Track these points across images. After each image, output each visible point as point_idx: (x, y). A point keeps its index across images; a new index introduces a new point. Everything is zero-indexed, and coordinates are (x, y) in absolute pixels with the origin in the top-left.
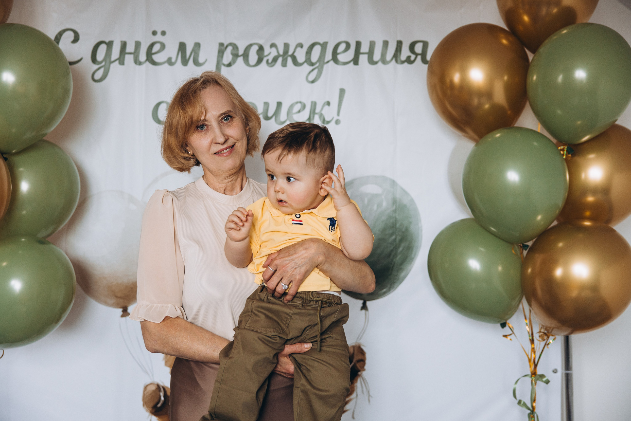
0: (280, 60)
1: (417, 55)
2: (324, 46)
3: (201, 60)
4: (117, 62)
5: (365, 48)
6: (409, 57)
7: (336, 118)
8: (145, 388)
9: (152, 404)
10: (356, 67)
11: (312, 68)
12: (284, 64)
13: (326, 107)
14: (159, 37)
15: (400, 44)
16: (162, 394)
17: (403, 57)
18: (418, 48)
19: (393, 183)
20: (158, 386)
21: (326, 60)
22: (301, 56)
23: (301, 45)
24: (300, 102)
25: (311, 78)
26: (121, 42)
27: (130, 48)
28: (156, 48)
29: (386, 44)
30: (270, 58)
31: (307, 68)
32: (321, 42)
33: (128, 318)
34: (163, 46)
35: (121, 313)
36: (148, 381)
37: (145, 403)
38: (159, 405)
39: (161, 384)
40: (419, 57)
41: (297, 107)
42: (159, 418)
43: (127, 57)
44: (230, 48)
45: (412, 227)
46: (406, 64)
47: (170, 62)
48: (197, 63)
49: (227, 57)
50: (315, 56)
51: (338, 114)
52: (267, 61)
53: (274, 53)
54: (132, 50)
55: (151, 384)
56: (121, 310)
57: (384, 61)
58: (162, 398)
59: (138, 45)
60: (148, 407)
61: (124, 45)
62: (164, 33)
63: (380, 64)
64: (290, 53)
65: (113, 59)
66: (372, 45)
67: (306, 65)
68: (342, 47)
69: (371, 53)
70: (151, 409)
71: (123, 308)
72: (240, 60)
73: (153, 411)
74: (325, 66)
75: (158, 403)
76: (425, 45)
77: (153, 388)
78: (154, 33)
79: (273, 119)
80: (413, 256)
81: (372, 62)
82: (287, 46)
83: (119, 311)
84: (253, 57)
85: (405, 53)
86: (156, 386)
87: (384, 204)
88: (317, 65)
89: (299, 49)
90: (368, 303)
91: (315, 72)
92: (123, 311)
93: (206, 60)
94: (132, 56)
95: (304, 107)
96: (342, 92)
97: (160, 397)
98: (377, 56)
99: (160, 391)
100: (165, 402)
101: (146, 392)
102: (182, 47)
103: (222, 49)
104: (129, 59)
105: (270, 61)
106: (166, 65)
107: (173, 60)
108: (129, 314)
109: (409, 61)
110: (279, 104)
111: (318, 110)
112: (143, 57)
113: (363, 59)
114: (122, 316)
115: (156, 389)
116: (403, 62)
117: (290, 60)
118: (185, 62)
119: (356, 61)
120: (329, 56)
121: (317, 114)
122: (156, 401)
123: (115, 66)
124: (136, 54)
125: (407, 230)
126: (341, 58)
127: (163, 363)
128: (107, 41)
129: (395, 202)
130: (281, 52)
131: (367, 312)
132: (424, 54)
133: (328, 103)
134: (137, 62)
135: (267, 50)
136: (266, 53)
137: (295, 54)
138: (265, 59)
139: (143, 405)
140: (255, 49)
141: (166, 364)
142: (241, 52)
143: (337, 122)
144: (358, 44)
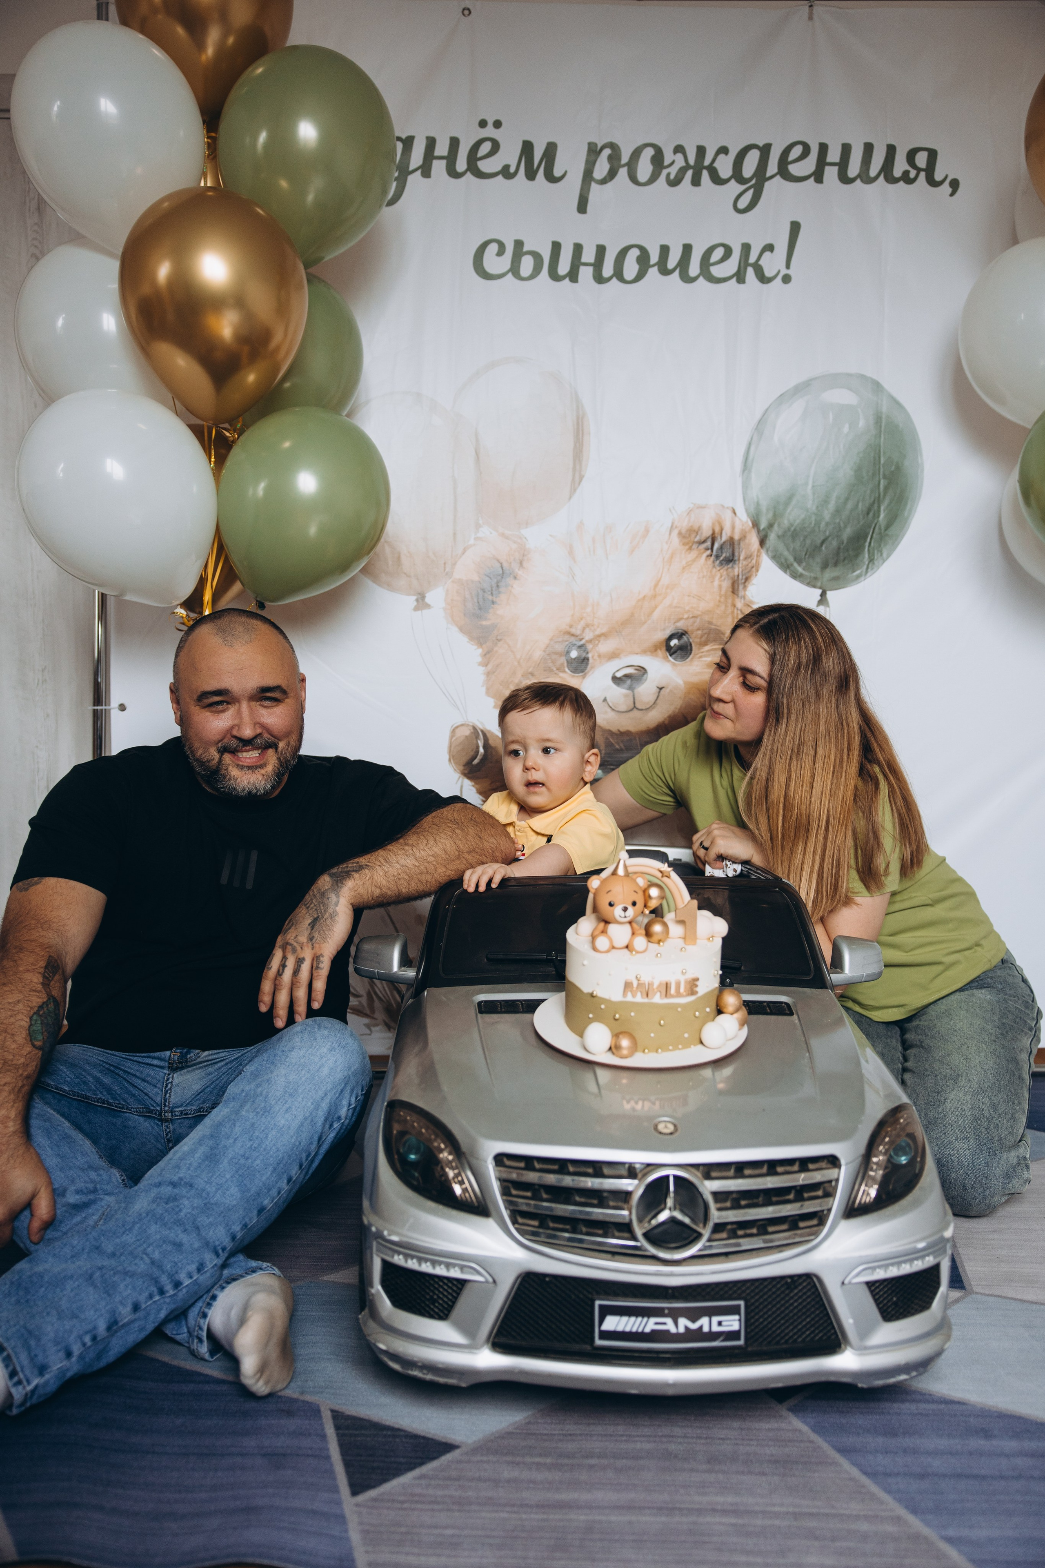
0: (690, 173)
1: (919, 170)
2: (766, 150)
3: (557, 173)
4: (419, 172)
5: (834, 155)
6: (906, 173)
7: (784, 271)
8: (453, 731)
9: (465, 759)
10: (819, 185)
11: (744, 187)
12: (696, 182)
13: (767, 254)
14: (490, 131)
15: (891, 150)
16: (481, 743)
17: (897, 172)
18: (921, 160)
19: (877, 387)
20: (474, 728)
21: (768, 174)
22: (725, 167)
23: (724, 150)
24: (723, 245)
25: (743, 203)
26: (428, 138)
27: (442, 149)
28: (486, 148)
29: (869, 148)
30: (673, 171)
31: (734, 188)
32: (761, 145)
33: (426, 612)
34: (496, 147)
35: (415, 603)
36: (459, 721)
37: (453, 757)
38: (476, 762)
39: (480, 726)
40: (923, 175)
41: (718, 253)
42: (475, 783)
43: (435, 163)
44: (607, 152)
45: (907, 463)
46: (902, 183)
47: (506, 173)
48: (551, 178)
49: (601, 168)
50: (749, 167)
51: (788, 267)
52: (668, 175)
53: (680, 161)
54: (445, 153)
55: (462, 725)
56: (415, 598)
57: (865, 177)
58: (481, 750)
59: (455, 143)
60: (456, 763)
61: (431, 143)
62: (498, 124)
63: (859, 181)
64: (707, 163)
65: (412, 167)
66: (846, 149)
67: (733, 181)
68: (797, 151)
69: (843, 164)
70: (462, 768)
71: (419, 594)
72: (623, 172)
73: (466, 772)
74: (767, 185)
75: (475, 758)
76: (933, 155)
77: (467, 732)
78: (483, 124)
79: (677, 273)
80: (906, 514)
81: (844, 178)
82: (701, 151)
83: (411, 600)
84: (644, 169)
85: (900, 166)
86: (471, 728)
87: (861, 423)
88: (753, 182)
89: (722, 156)
90: (829, 594)
91: (749, 195)
92: (417, 600)
93: (566, 172)
94: (444, 162)
95: (728, 252)
96: (795, 228)
97: (478, 747)
98: (853, 170)
99: (477, 737)
100: (485, 757)
101: (454, 739)
102: (527, 148)
103: (593, 151)
104: (439, 167)
105: (672, 177)
106: (500, 177)
107: (512, 170)
108: (428, 606)
109: (906, 178)
110: (687, 249)
111: (752, 260)
112: (461, 164)
113: (831, 173)
114: (416, 609)
115: (472, 733)
116: (894, 181)
117: (705, 174)
118: (531, 175)
119: (818, 176)
120: (772, 167)
121: (751, 265)
122: (472, 753)
123: (415, 180)
124: (451, 158)
125: (898, 468)
126: (794, 169)
127: (484, 689)
128: (404, 137)
129: (878, 419)
130: (692, 162)
131: (828, 609)
132: (930, 170)
133: (770, 248)
134: (453, 173)
135: (668, 157)
136: (666, 163)
137: (715, 165)
138: (665, 172)
139: (450, 760)
140: (649, 152)
141: (488, 692)
142: (625, 159)
143: (787, 279)
144: (823, 148)
